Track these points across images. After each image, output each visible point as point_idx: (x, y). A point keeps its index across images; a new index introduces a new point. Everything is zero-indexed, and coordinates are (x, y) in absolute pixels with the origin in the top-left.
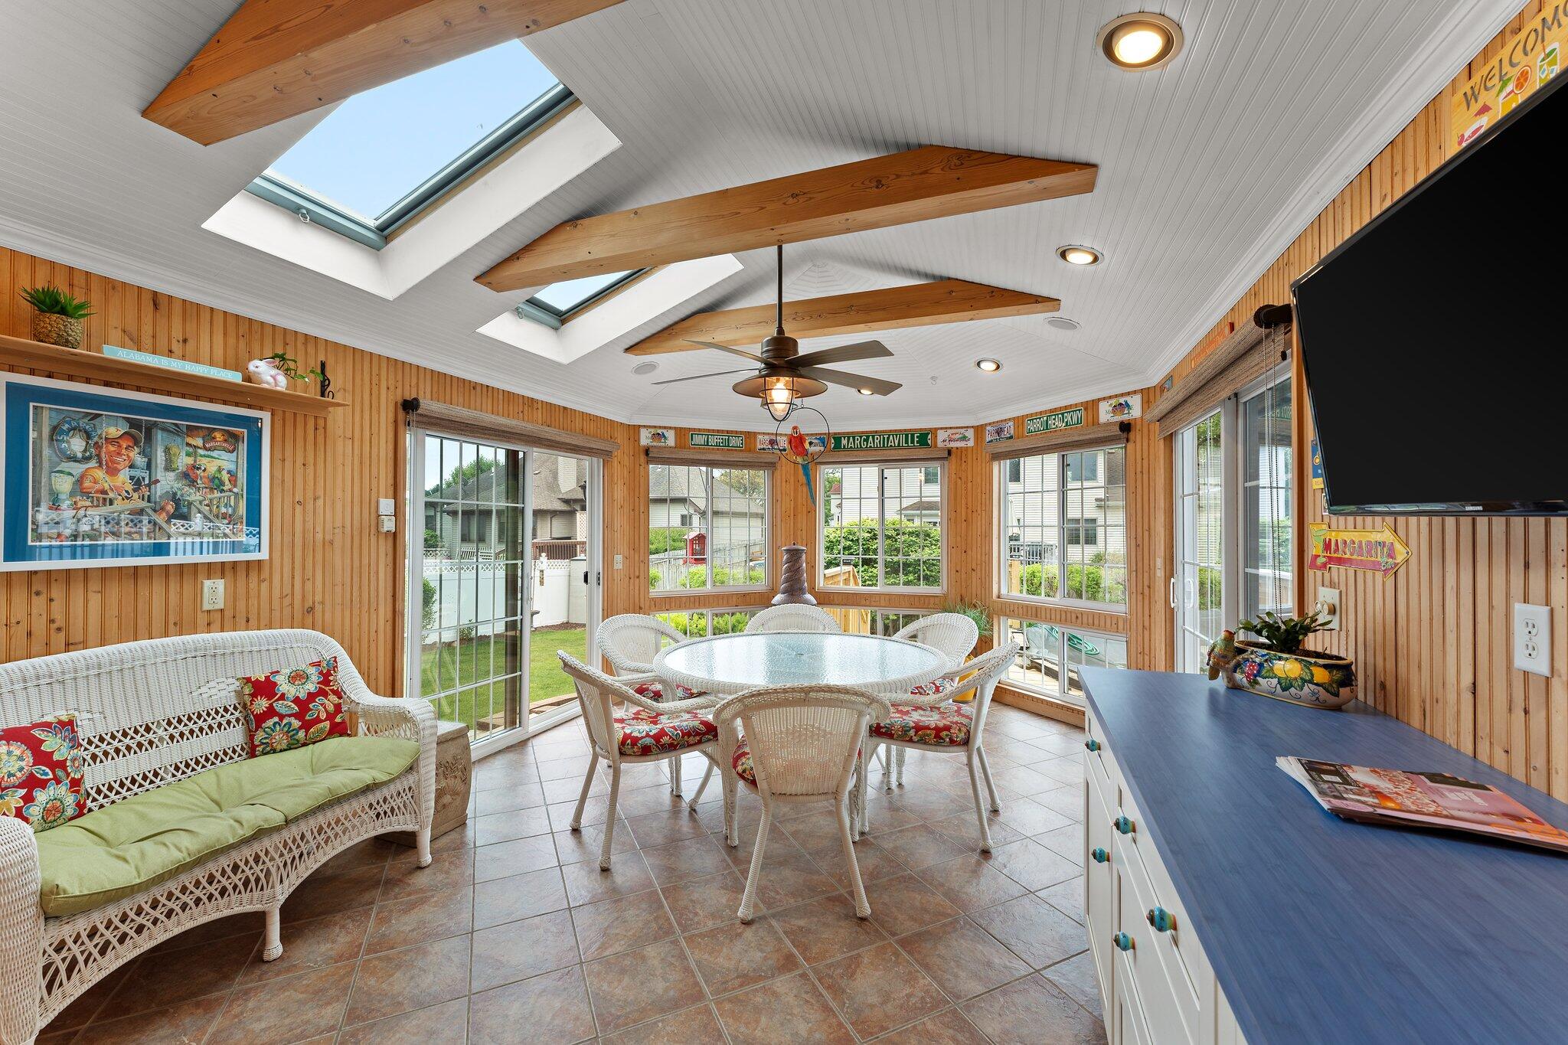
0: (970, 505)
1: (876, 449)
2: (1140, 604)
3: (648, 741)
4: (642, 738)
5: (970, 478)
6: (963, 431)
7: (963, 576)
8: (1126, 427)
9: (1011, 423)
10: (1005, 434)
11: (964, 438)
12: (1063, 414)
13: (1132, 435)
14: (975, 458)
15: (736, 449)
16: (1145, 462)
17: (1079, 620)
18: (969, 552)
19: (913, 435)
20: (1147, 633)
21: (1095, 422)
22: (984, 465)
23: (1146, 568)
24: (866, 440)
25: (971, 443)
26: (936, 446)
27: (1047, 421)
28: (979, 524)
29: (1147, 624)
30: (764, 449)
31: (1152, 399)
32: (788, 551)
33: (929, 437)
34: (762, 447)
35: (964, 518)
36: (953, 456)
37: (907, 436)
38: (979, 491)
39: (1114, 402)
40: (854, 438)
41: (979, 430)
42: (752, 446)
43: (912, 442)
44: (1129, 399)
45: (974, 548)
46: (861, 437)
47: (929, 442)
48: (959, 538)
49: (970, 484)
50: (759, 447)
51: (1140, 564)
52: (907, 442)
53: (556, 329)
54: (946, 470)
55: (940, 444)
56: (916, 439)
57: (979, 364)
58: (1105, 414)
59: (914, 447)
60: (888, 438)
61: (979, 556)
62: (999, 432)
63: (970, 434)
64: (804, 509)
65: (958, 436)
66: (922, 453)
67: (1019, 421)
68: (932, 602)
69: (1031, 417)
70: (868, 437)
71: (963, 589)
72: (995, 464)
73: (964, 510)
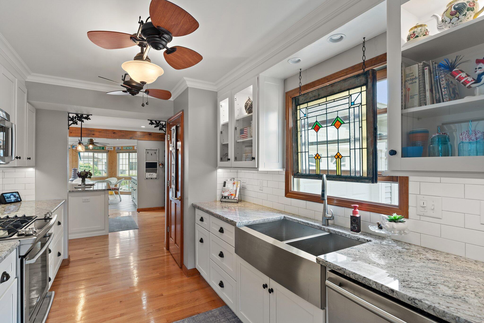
5: (113, 156)
7: (110, 173)
9: (120, 147)
10: (119, 149)
11: (111, 149)
12: (129, 147)
14: (113, 152)
18: (112, 169)
19: (101, 147)
22: (115, 154)
25: (113, 150)
26: (106, 150)
27: (127, 148)
28: (114, 164)
32: (74, 169)
33: (104, 148)
35: (111, 163)
36: (109, 152)
37: (99, 147)
38: (114, 158)
41: (114, 147)
48: (110, 167)
52: (99, 149)
54: (108, 154)
55: (106, 149)
56: (101, 148)
58: (136, 148)
59: (101, 150)
60: (95, 148)
62: (118, 148)
63: (112, 148)
64: (75, 161)
65: (110, 148)
66: (103, 151)
67: (122, 147)
69: (124, 147)
71: (111, 176)
72: (117, 154)
73: (111, 161)
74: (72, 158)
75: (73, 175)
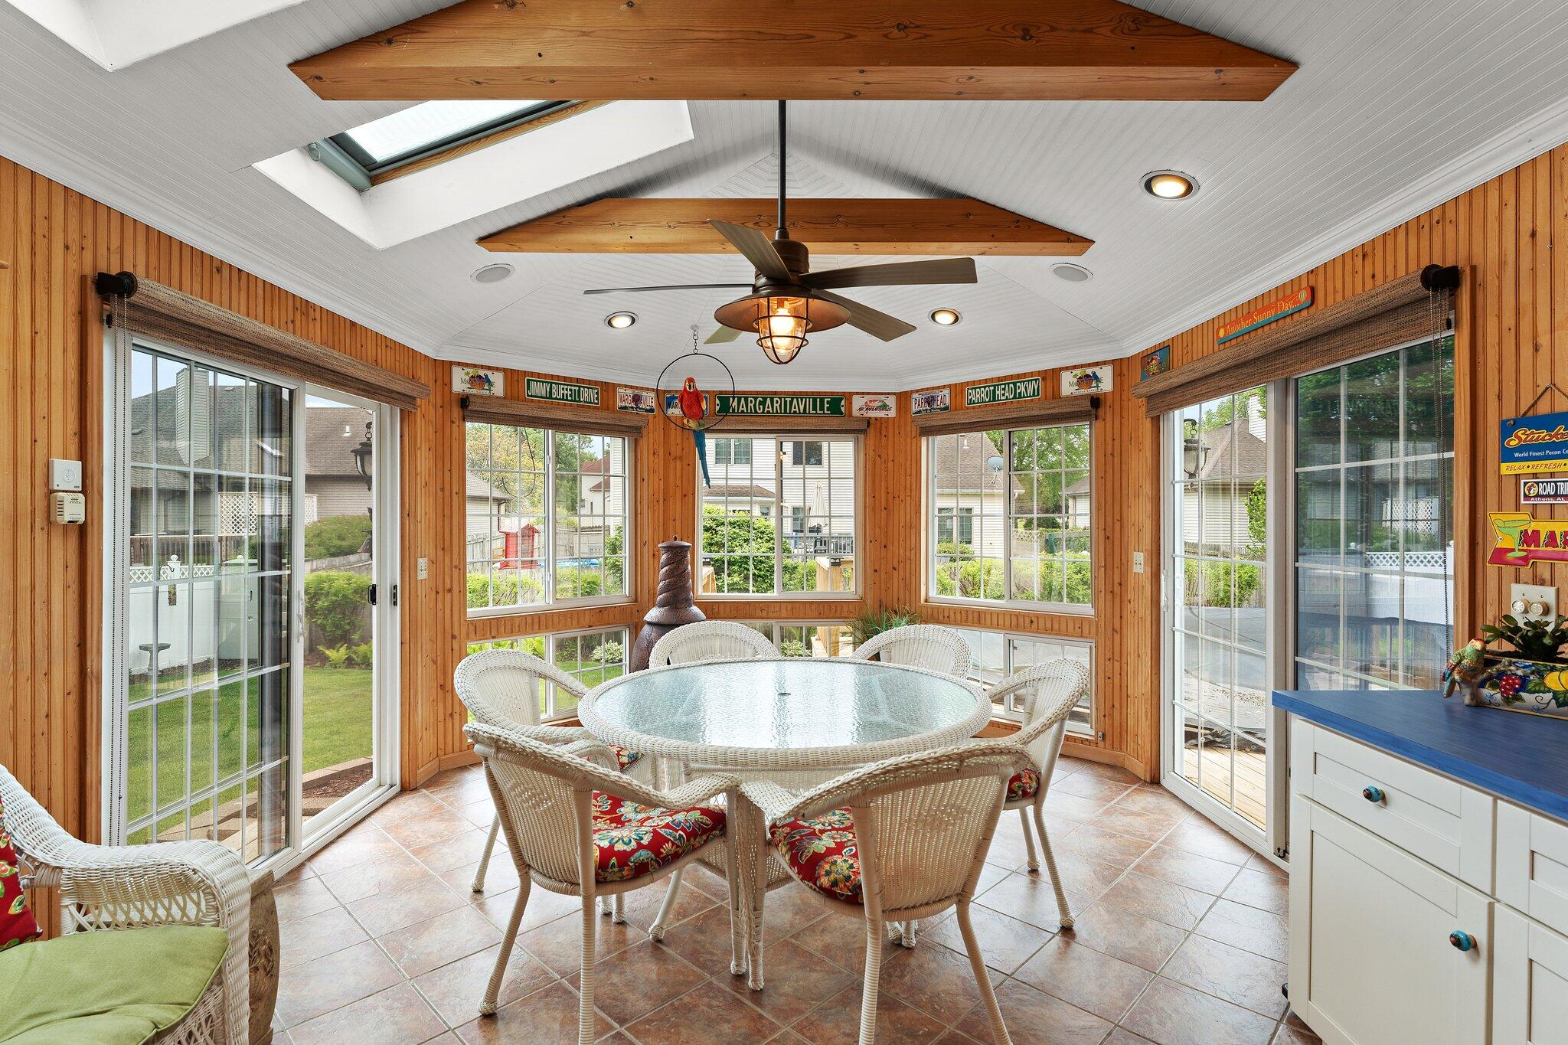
0: (891, 490)
1: (775, 415)
2: (1109, 604)
3: (644, 855)
4: (633, 851)
5: (891, 457)
6: (882, 397)
7: (883, 576)
8: (1096, 402)
9: (946, 392)
10: (939, 404)
11: (884, 407)
12: (1015, 384)
13: (1101, 412)
14: (897, 432)
15: (588, 407)
16: (1117, 443)
17: (1035, 626)
18: (890, 547)
19: (822, 400)
20: (1117, 637)
21: (1056, 394)
22: (909, 440)
23: (1117, 564)
24: (763, 403)
25: (892, 414)
26: (850, 415)
27: (994, 391)
28: (902, 511)
29: (1117, 626)
30: (625, 408)
31: (1125, 371)
32: (669, 549)
33: (843, 403)
34: (623, 405)
35: (884, 504)
36: (871, 431)
37: (815, 401)
38: (902, 472)
39: (1079, 372)
40: (746, 399)
41: (903, 398)
42: (611, 406)
43: (822, 408)
44: (1097, 370)
45: (896, 544)
46: (756, 399)
47: (843, 409)
48: (877, 531)
49: (890, 464)
50: (619, 404)
51: (1109, 559)
52: (815, 408)
53: (360, 190)
54: (862, 445)
55: (855, 413)
56: (826, 405)
57: (933, 317)
58: (1068, 385)
59: (824, 415)
60: (791, 402)
61: (902, 551)
62: (930, 401)
63: (891, 402)
64: (678, 491)
65: (877, 404)
66: (835, 423)
67: (957, 389)
68: (845, 609)
69: (975, 385)
70: (765, 399)
71: (883, 592)
72: (924, 441)
73: (883, 495)
74: (661, 477)
75: (666, 589)
